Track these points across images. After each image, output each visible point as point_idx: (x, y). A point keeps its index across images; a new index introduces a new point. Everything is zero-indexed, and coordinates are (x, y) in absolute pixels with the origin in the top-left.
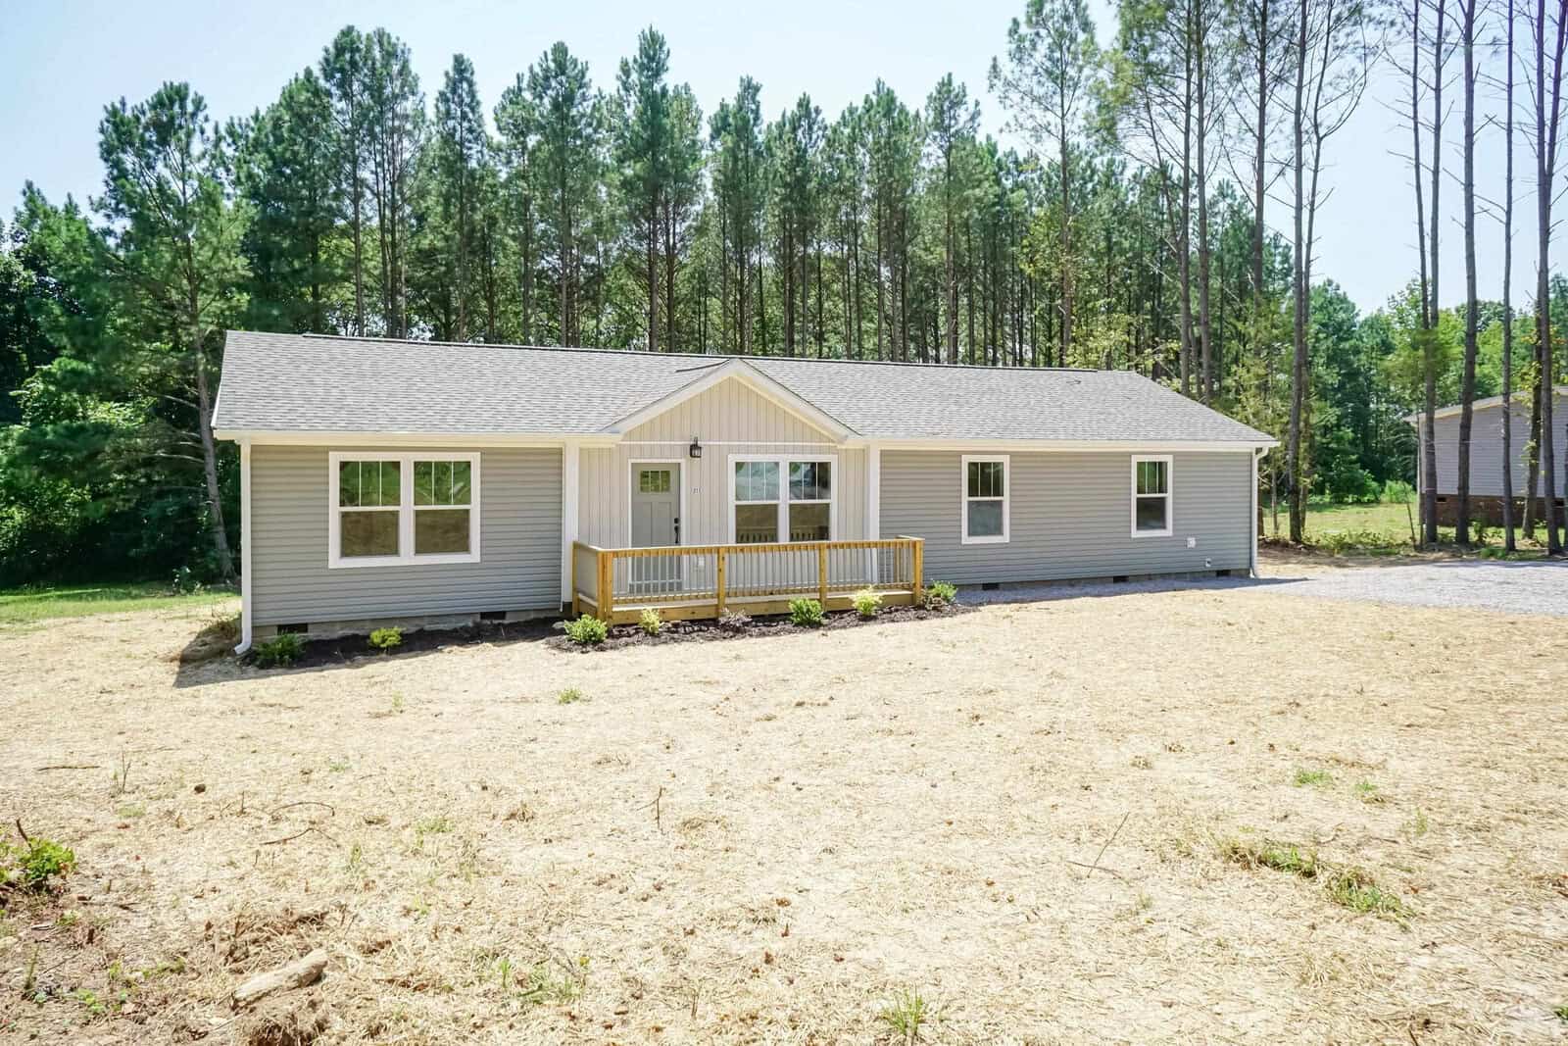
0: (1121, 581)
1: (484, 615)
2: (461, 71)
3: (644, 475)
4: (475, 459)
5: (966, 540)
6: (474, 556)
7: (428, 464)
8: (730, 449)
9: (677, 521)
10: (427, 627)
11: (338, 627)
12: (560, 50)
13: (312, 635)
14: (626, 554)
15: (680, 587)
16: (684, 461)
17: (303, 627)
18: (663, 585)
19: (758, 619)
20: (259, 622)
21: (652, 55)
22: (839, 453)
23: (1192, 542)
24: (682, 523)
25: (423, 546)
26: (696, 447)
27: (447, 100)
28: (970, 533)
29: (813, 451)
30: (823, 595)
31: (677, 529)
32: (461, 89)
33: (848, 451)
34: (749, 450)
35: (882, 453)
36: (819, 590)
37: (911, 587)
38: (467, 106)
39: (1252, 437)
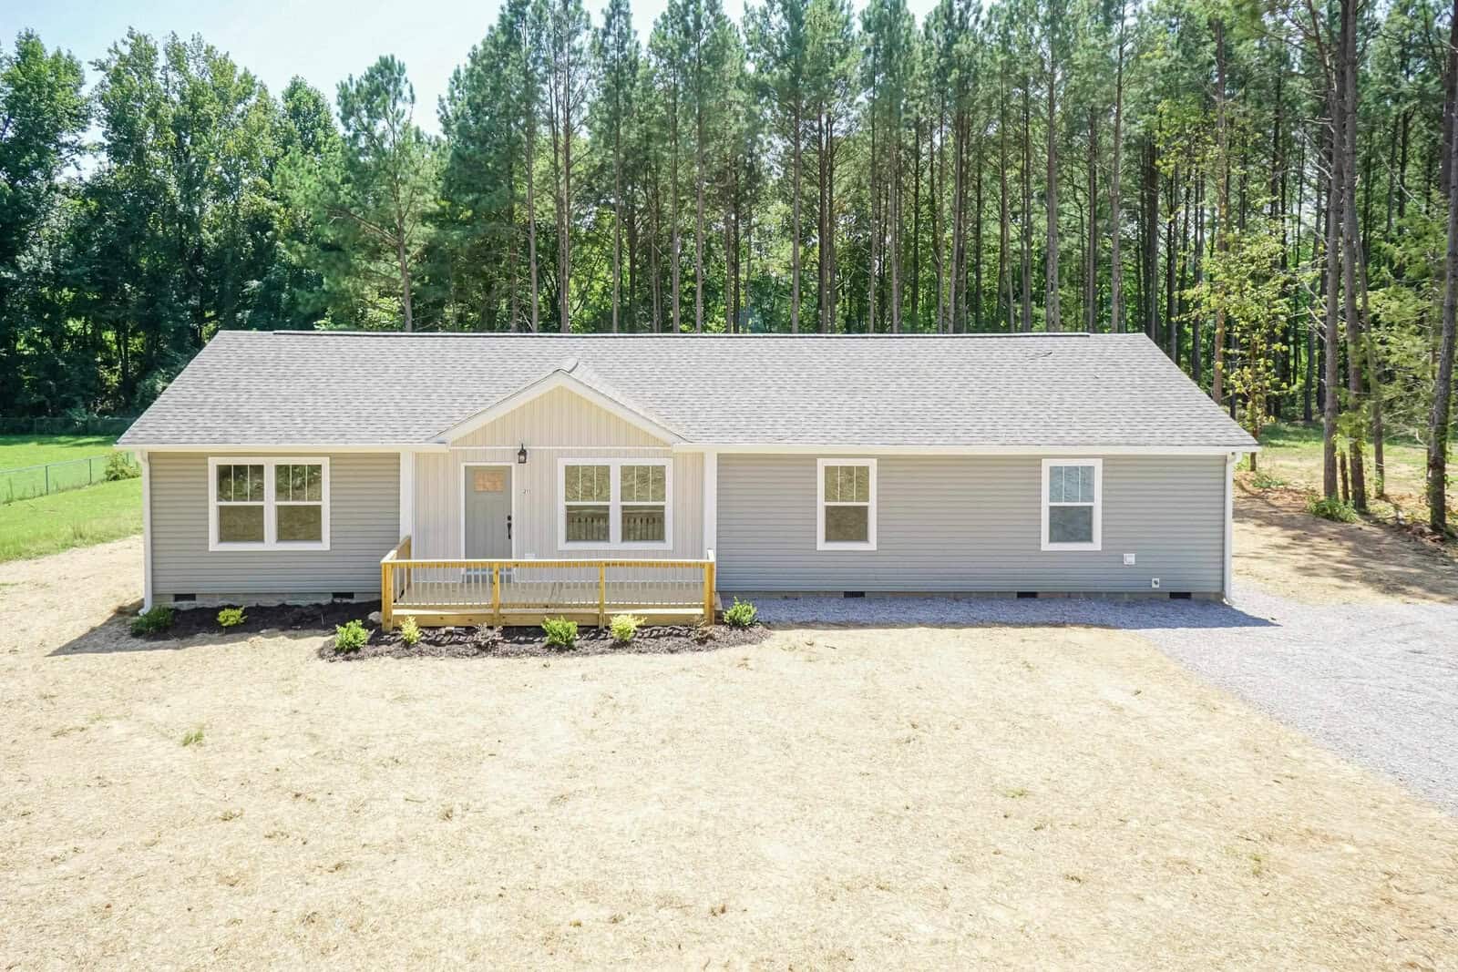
0: (1027, 597)
1: (336, 595)
4: (325, 463)
5: (822, 545)
6: (325, 545)
7: (287, 467)
8: (561, 454)
9: (510, 518)
10: (288, 602)
11: (218, 598)
13: (198, 603)
16: (514, 465)
17: (192, 597)
19: (509, 634)
20: (159, 591)
22: (674, 457)
23: (1130, 559)
24: (513, 521)
25: (283, 535)
26: (523, 452)
27: (606, 34)
28: (828, 539)
29: (646, 454)
30: (602, 611)
31: (510, 525)
32: (619, 22)
33: (685, 455)
34: (579, 454)
35: (720, 456)
36: (598, 606)
37: (703, 606)
38: (624, 37)
39: (1224, 439)
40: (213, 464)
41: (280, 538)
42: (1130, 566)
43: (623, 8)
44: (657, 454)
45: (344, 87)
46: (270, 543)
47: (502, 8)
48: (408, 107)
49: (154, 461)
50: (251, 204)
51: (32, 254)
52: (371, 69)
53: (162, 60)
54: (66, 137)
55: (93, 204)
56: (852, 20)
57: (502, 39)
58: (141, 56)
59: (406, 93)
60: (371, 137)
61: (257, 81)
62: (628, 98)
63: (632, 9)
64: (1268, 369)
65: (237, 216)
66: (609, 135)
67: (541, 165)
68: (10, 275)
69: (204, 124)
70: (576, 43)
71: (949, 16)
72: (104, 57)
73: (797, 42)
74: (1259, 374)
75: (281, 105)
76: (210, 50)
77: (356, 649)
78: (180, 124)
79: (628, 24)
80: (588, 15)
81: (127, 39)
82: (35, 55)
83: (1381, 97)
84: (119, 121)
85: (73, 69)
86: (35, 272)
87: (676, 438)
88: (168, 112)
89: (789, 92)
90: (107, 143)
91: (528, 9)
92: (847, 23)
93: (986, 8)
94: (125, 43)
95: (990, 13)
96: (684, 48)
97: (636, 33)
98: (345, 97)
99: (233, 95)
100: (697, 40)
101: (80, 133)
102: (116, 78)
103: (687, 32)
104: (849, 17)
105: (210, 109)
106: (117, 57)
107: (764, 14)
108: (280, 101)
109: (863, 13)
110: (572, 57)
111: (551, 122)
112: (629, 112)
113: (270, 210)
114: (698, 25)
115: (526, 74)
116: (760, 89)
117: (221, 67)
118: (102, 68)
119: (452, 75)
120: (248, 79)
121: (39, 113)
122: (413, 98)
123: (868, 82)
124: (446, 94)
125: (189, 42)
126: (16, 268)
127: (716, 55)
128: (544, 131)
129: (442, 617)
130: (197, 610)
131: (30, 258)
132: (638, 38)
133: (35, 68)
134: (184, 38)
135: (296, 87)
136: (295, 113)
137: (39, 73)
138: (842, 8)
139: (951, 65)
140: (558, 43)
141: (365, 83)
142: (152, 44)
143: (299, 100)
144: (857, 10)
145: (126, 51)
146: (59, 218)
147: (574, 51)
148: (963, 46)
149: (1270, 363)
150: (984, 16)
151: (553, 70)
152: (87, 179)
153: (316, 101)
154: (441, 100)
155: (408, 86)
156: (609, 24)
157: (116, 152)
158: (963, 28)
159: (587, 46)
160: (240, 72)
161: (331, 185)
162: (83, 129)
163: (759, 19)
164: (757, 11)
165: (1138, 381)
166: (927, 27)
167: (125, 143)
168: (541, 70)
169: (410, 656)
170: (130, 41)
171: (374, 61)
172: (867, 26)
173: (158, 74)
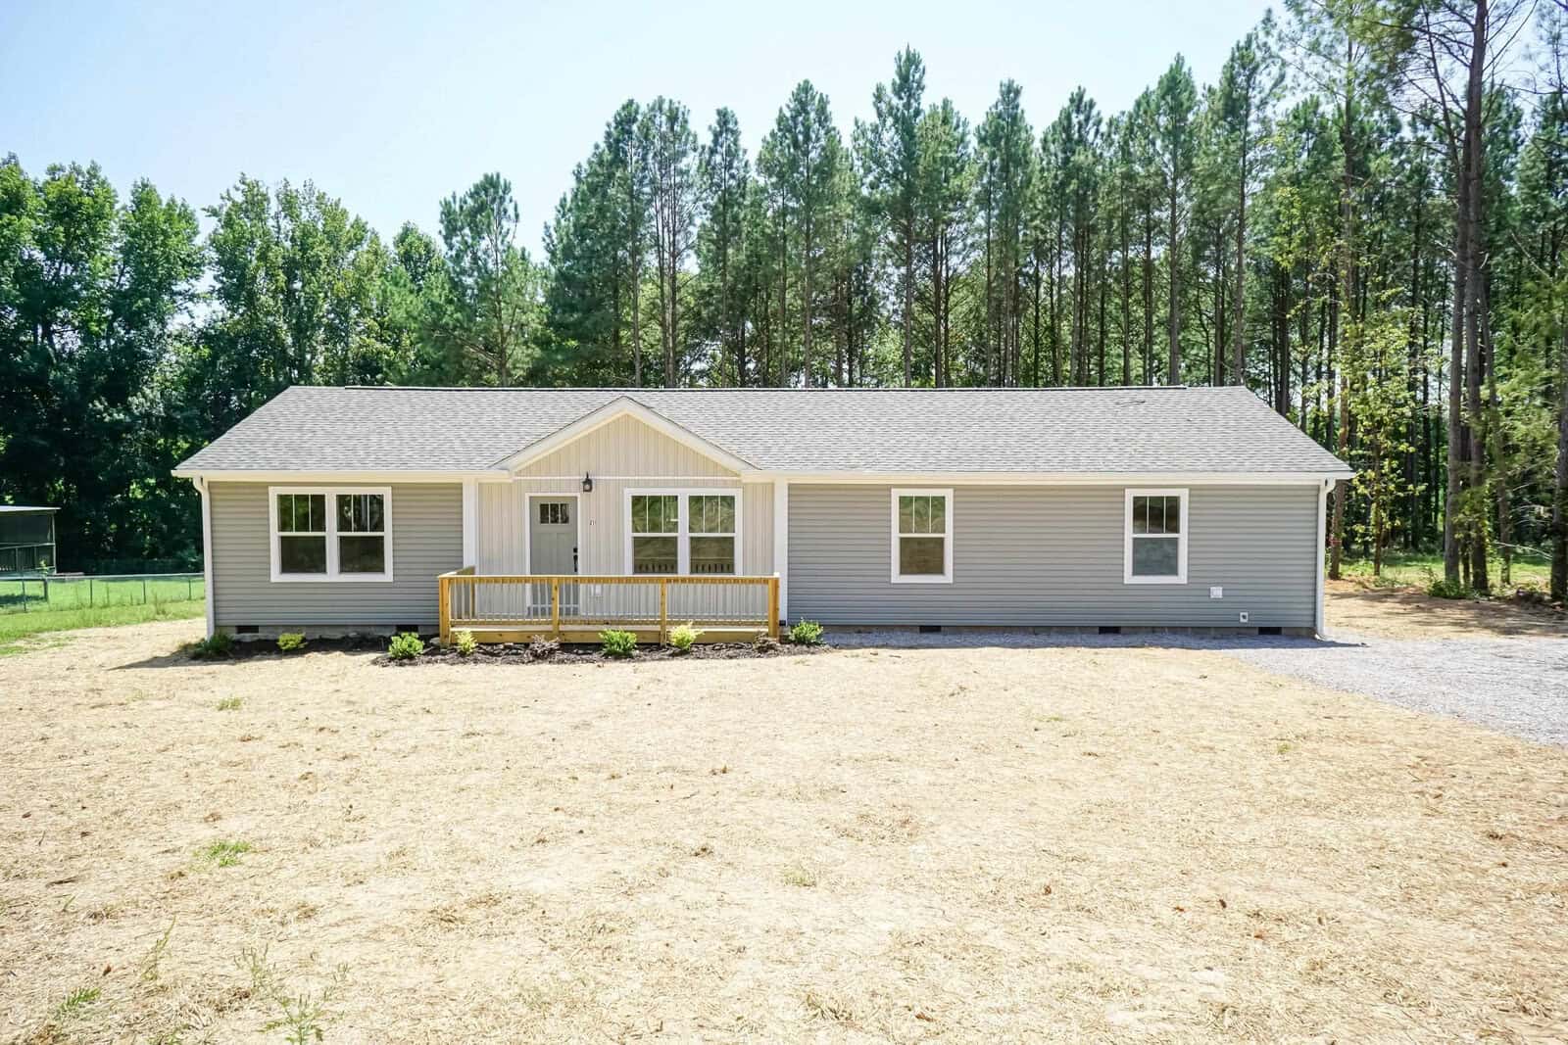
0: (1110, 632)
1: (400, 627)
2: (725, 123)
3: (544, 508)
5: (896, 577)
6: (388, 576)
7: (349, 497)
8: (627, 484)
9: (576, 550)
10: (351, 634)
11: (280, 629)
12: (806, 88)
13: (261, 635)
14: (526, 580)
15: (576, 612)
16: (579, 495)
17: (254, 629)
18: (543, 609)
19: (566, 647)
20: (221, 623)
21: (908, 76)
22: (744, 487)
23: (1217, 592)
24: (579, 554)
25: (346, 565)
26: (588, 481)
27: (713, 152)
28: (903, 572)
29: (715, 484)
30: (663, 627)
31: (576, 558)
32: (726, 140)
33: (755, 485)
34: (647, 484)
35: (791, 487)
36: (659, 623)
37: (767, 624)
38: (732, 154)
39: (1317, 467)
40: (273, 494)
41: (343, 570)
42: (1217, 601)
43: (731, 126)
44: (725, 485)
45: (447, 204)
46: (333, 573)
47: (609, 125)
48: (512, 225)
49: (213, 491)
50: (361, 346)
51: (144, 396)
52: (476, 187)
53: (274, 206)
54: (181, 286)
55: (206, 352)
56: (968, 138)
57: (608, 157)
58: (254, 203)
59: (511, 212)
60: (475, 259)
61: (368, 227)
62: (735, 218)
63: (741, 127)
64: (1393, 471)
65: (346, 358)
66: (716, 259)
67: (647, 291)
68: (122, 416)
69: (314, 265)
70: (682, 165)
71: (1067, 129)
72: (216, 203)
73: (909, 157)
74: (1383, 475)
75: (393, 252)
76: (321, 197)
77: (411, 657)
78: (291, 268)
79: (735, 142)
80: (695, 136)
81: (239, 185)
82: (149, 202)
83: (1526, 217)
84: (231, 263)
85: (187, 217)
86: (148, 415)
87: (744, 466)
88: (276, 256)
89: (901, 209)
90: (218, 286)
91: (635, 128)
92: (962, 140)
93: (1106, 120)
94: (237, 189)
95: (1110, 124)
96: (793, 164)
97: (745, 152)
98: (448, 215)
99: (345, 239)
100: (806, 153)
101: (193, 281)
102: (229, 223)
103: (796, 144)
104: (964, 135)
105: (321, 251)
106: (229, 204)
107: (875, 130)
108: (392, 247)
109: (978, 129)
110: (678, 179)
111: (657, 244)
112: (737, 232)
113: (379, 353)
114: (807, 138)
115: (631, 194)
116: (872, 208)
117: (333, 213)
118: (215, 213)
119: (558, 203)
120: (360, 226)
121: (152, 259)
122: (517, 216)
123: (984, 201)
124: (552, 223)
125: (301, 190)
126: (128, 410)
127: (827, 168)
128: (651, 259)
129: (500, 634)
130: (259, 641)
131: (142, 400)
132: (746, 157)
133: (148, 215)
134: (296, 185)
135: (407, 231)
136: (406, 258)
137: (152, 219)
138: (958, 126)
139: (1069, 177)
140: (664, 165)
141: (470, 201)
142: (263, 190)
143: (410, 245)
144: (972, 128)
145: (239, 198)
146: (172, 361)
147: (681, 173)
148: (1080, 158)
149: (1395, 464)
150: (1104, 128)
151: (657, 190)
152: (200, 324)
153: (427, 245)
154: (547, 227)
155: (512, 205)
156: (716, 141)
157: (228, 295)
158: (1082, 141)
159: (694, 168)
160: (352, 219)
161: (434, 306)
162: (197, 277)
163: (870, 135)
164: (868, 126)
165: (1232, 423)
166: (1045, 141)
167: (237, 289)
168: (647, 190)
169: (464, 663)
170: (242, 187)
171: (479, 179)
172: (982, 140)
173: (271, 223)
